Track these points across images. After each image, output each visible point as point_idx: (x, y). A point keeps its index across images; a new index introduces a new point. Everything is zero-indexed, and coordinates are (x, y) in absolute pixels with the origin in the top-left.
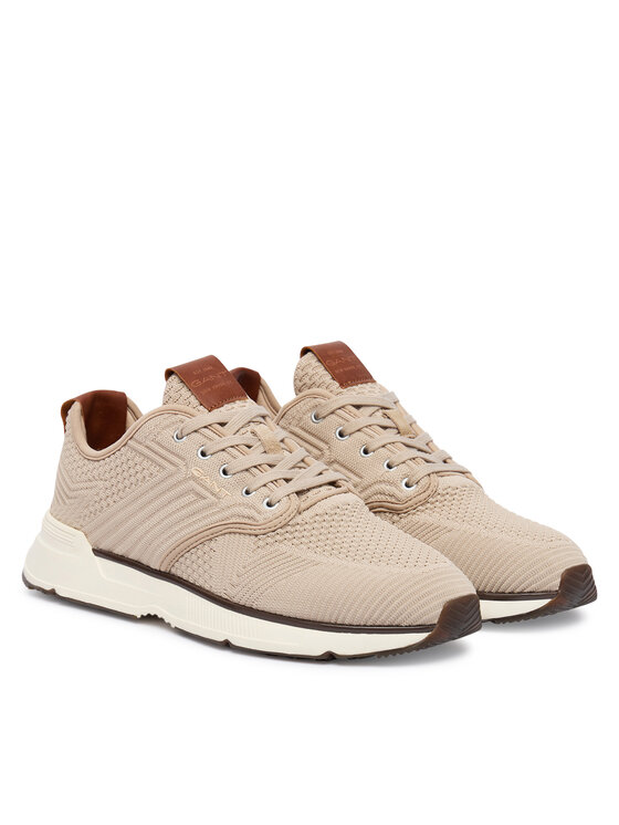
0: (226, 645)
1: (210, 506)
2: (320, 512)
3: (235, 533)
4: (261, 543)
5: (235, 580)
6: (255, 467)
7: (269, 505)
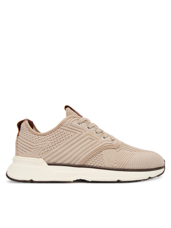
3: (108, 149)
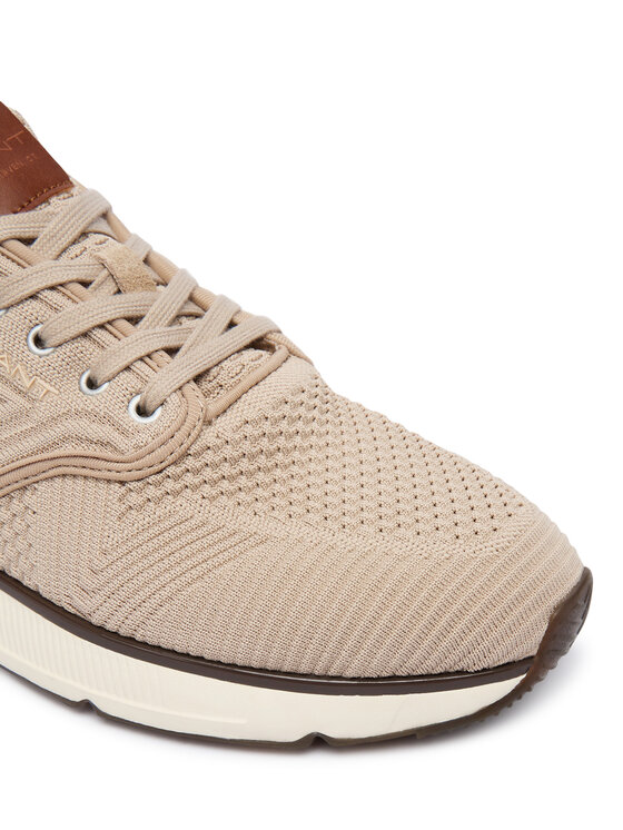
0: (86, 707)
1: (15, 417)
2: (252, 415)
3: (75, 477)
4: (134, 499)
5: (89, 582)
6: (102, 326)
7: (142, 411)
